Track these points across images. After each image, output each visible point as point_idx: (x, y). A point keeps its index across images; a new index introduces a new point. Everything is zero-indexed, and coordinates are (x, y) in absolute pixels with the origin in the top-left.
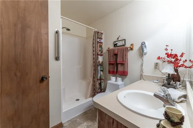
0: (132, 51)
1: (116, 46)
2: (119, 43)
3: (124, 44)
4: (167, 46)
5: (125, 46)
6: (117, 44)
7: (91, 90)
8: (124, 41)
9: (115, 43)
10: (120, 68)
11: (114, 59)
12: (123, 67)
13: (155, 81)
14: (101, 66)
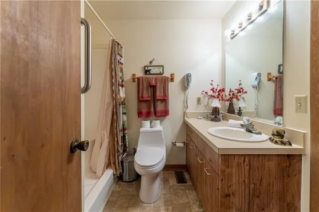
0: (172, 83)
1: (148, 73)
2: (155, 70)
3: (162, 72)
4: (212, 81)
5: (163, 75)
6: (150, 70)
7: (106, 157)
8: (162, 68)
9: (146, 69)
10: (160, 107)
11: (149, 94)
12: (163, 104)
13: (200, 118)
14: (124, 106)
